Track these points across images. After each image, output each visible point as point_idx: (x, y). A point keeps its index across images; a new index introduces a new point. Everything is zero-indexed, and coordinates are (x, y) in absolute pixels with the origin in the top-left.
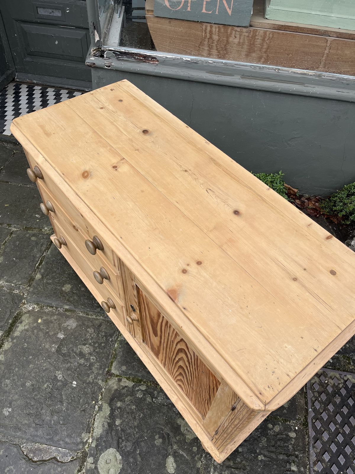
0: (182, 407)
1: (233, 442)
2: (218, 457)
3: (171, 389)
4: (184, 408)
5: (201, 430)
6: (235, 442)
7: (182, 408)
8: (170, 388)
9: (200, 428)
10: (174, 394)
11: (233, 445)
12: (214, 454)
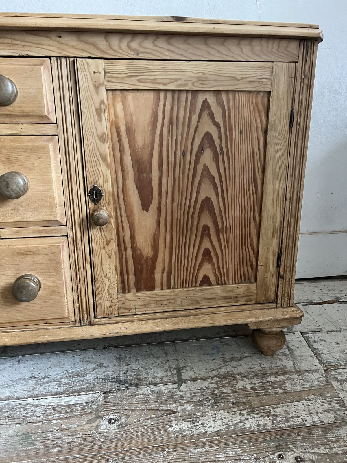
0: (222, 317)
2: (297, 311)
3: (194, 317)
4: (226, 315)
5: (259, 311)
7: (224, 318)
8: (192, 317)
9: (257, 311)
10: (202, 316)
12: (292, 313)
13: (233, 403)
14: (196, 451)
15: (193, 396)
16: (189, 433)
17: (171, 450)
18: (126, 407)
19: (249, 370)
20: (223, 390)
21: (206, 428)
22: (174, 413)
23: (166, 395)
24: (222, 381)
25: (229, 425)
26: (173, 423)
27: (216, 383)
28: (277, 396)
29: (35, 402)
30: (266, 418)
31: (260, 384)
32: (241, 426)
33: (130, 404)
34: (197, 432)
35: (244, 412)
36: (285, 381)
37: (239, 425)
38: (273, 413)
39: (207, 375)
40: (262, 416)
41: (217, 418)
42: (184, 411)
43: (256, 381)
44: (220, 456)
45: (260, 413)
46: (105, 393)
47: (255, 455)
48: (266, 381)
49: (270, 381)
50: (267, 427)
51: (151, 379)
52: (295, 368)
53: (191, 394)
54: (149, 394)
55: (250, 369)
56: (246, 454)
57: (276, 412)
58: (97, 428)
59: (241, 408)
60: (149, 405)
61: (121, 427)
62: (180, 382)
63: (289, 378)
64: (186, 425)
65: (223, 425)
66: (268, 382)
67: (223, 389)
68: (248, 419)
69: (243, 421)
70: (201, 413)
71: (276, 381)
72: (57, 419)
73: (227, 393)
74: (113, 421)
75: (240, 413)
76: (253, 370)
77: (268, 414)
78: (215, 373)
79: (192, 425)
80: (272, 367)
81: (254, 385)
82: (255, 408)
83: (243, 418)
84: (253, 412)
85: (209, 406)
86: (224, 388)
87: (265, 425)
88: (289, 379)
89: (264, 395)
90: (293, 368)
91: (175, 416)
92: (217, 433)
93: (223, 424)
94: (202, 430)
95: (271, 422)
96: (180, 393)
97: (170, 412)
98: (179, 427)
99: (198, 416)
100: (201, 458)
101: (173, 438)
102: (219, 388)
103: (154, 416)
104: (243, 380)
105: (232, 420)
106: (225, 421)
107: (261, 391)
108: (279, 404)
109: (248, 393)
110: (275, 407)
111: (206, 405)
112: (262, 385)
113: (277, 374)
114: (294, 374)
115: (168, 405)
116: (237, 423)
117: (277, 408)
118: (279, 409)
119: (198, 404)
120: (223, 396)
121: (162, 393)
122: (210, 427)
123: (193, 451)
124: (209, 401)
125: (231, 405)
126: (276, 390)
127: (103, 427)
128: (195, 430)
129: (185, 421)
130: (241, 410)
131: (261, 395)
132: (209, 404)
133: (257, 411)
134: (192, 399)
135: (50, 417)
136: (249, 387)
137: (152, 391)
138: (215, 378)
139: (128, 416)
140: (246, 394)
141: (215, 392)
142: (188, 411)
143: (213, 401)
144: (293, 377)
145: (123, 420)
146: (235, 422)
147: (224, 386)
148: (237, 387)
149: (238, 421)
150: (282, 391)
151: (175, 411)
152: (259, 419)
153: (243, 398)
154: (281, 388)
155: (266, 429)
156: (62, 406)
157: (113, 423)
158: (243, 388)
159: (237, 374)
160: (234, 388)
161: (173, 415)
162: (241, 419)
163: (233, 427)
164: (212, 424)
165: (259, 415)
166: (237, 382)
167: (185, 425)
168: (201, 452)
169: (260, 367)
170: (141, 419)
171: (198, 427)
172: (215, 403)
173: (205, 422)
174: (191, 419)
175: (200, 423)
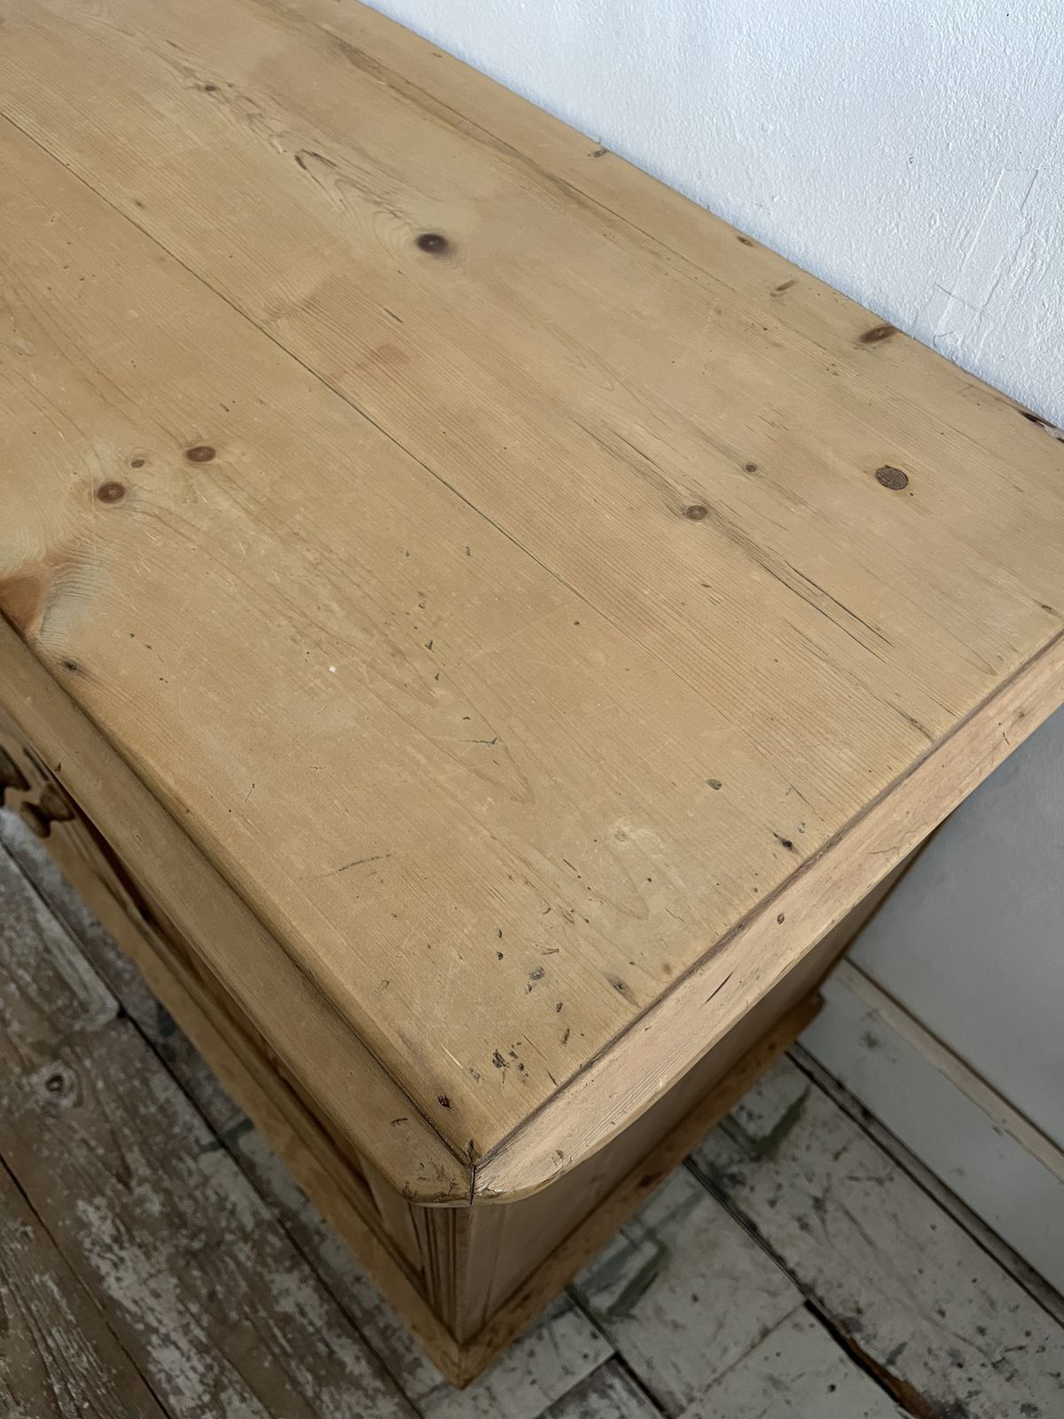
1: (520, 1296)
6: (526, 1298)
11: (520, 1311)
13: (212, 1295)
14: (50, 1284)
15: (191, 1196)
16: (87, 1244)
17: (31, 1235)
18: (100, 1084)
19: (348, 1279)
20: (244, 1252)
21: (113, 1273)
22: (127, 1185)
23: (170, 1137)
24: (275, 1233)
25: (142, 1317)
26: (99, 1201)
27: (259, 1223)
28: (288, 1386)
29: (44, 916)
30: (200, 1388)
31: (311, 1329)
32: (150, 1343)
33: (111, 1086)
34: (95, 1260)
35: (197, 1332)
36: (356, 1383)
37: (155, 1339)
38: (223, 1396)
39: (278, 1186)
40: (202, 1376)
41: (153, 1284)
42: (141, 1201)
43: (317, 1313)
44: (57, 1335)
45: (209, 1368)
46: (122, 1014)
47: (86, 1405)
48: (327, 1337)
49: (336, 1348)
50: (172, 1400)
51: (201, 1075)
52: (422, 1396)
53: (196, 1187)
54: (154, 1100)
55: (358, 1279)
56: (83, 1384)
57: (229, 1404)
58: (29, 1069)
59: (205, 1320)
60: (126, 1124)
61: (49, 1109)
62: (224, 1142)
63: (370, 1392)
64: (106, 1230)
65: (136, 1302)
66: (327, 1345)
67: (247, 1248)
68: (178, 1348)
69: (167, 1340)
70: (151, 1239)
71: (342, 1365)
72: (19, 988)
73: (238, 1264)
74: (55, 1085)
75: (188, 1324)
76: (355, 1289)
77: (217, 1388)
78: (293, 1200)
79: (108, 1240)
80: (395, 1330)
81: (298, 1317)
82: (221, 1350)
83: (174, 1336)
84: (202, 1349)
85: (176, 1247)
86: (252, 1248)
87: (178, 1392)
88: (367, 1396)
89: (273, 1354)
90: (421, 1389)
91: (118, 1194)
92: (111, 1304)
93: (141, 1303)
94: (105, 1267)
95: (192, 1404)
96: (190, 1162)
97: (125, 1176)
98: (93, 1216)
99: (138, 1240)
100: (37, 1302)
101: (61, 1224)
102: (246, 1237)
103: (101, 1151)
104: (303, 1280)
105: (160, 1317)
106: (151, 1301)
107: (283, 1342)
108: (260, 1400)
109: (262, 1313)
110: (246, 1395)
111: (180, 1237)
112: (311, 1335)
113: (372, 1354)
114: (397, 1400)
115: (143, 1161)
116: (156, 1331)
117: (243, 1400)
118: (244, 1406)
119: (175, 1219)
120: (223, 1261)
121: (172, 1125)
122: (118, 1279)
123: (46, 1277)
124: (193, 1237)
125: (204, 1291)
126: (306, 1377)
127: (35, 1079)
128: (99, 1255)
129: (113, 1222)
130: (198, 1322)
131: (268, 1347)
132: (184, 1242)
133: (214, 1358)
134: (181, 1198)
135: (21, 972)
136: (286, 1305)
137: (168, 1101)
138: (276, 1211)
139: (79, 1103)
140: (256, 1311)
141: (229, 1237)
142: (144, 1211)
143: (196, 1245)
144: (381, 1402)
145: (66, 1102)
146: (155, 1324)
147: (259, 1246)
148: (268, 1277)
149: (163, 1330)
150: (310, 1393)
151: (133, 1183)
152: (191, 1374)
153: (239, 1309)
154: (320, 1385)
155: (167, 1401)
156: (55, 969)
157: (52, 1090)
158: (275, 1292)
159: (318, 1257)
160: (265, 1272)
161: (120, 1187)
162: (172, 1334)
163: (140, 1326)
164: (129, 1278)
165: (201, 1368)
166: (289, 1270)
167: (104, 1228)
168: (50, 1295)
169: (377, 1302)
170: (82, 1134)
171: (109, 1255)
172: (194, 1254)
173: (129, 1264)
174: (122, 1228)
175: (123, 1254)
